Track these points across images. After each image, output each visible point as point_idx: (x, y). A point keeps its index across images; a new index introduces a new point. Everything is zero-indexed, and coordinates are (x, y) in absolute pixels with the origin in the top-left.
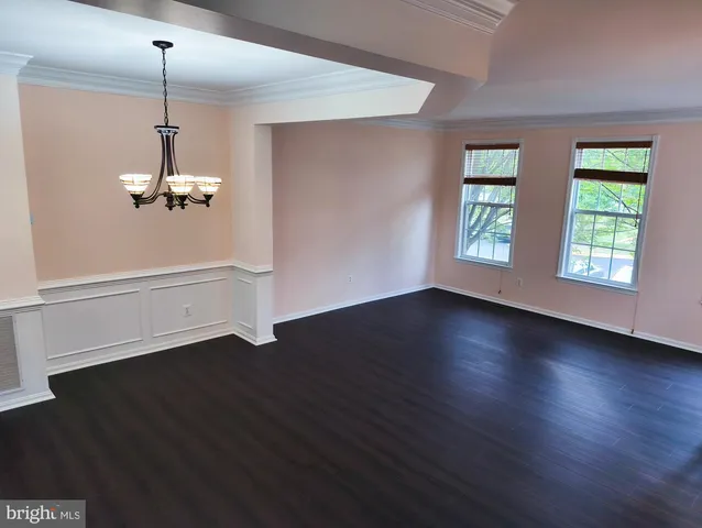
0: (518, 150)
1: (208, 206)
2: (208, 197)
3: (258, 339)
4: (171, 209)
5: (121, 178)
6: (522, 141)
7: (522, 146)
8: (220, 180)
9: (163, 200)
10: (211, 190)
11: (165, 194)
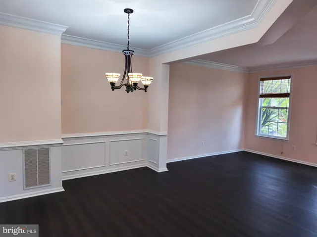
0: (290, 80)
1: (146, 91)
2: (146, 87)
3: (159, 169)
4: (128, 92)
5: (106, 74)
6: (293, 75)
7: (293, 77)
8: (152, 78)
9: (124, 88)
10: (148, 83)
11: (126, 85)
